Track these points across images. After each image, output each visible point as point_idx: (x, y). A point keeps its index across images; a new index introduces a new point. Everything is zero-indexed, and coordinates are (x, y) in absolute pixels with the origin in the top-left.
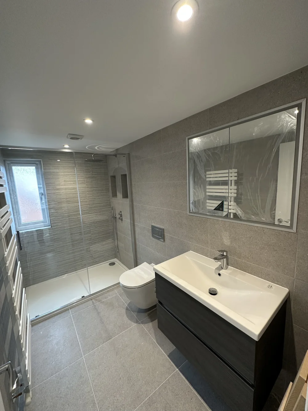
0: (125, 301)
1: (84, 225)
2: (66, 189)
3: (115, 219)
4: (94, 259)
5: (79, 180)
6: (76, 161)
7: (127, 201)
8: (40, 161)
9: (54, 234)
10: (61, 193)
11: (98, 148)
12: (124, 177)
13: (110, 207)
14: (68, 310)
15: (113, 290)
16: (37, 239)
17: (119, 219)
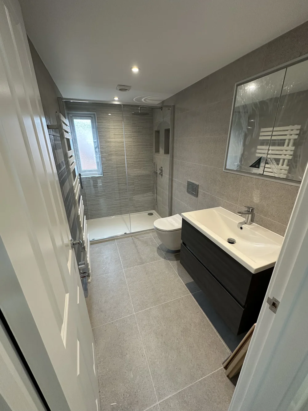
0: (158, 242)
1: (129, 177)
2: (115, 142)
3: (156, 174)
4: (136, 207)
5: (127, 135)
6: (124, 114)
7: (168, 157)
8: (94, 115)
9: (106, 181)
10: (111, 146)
11: (144, 100)
12: (167, 131)
13: (153, 163)
14: (114, 240)
15: (148, 233)
16: (93, 184)
17: (160, 174)
